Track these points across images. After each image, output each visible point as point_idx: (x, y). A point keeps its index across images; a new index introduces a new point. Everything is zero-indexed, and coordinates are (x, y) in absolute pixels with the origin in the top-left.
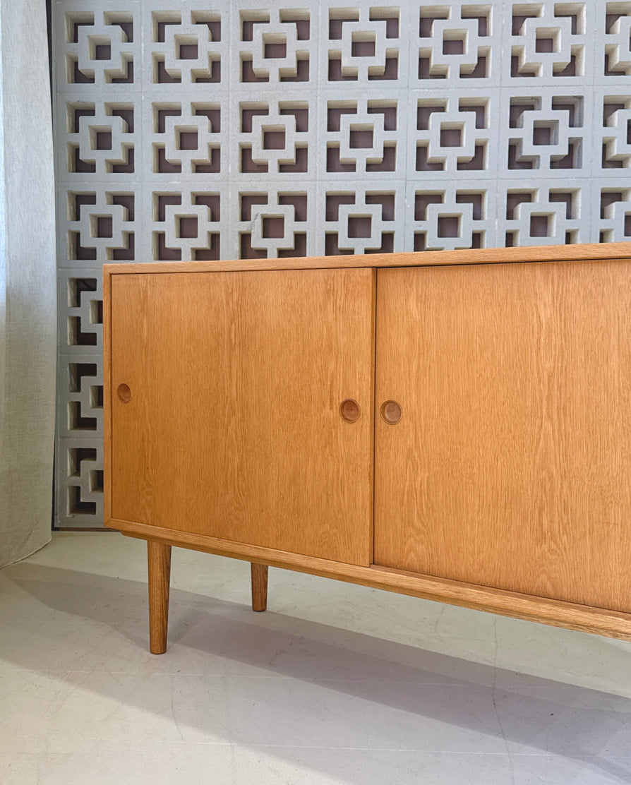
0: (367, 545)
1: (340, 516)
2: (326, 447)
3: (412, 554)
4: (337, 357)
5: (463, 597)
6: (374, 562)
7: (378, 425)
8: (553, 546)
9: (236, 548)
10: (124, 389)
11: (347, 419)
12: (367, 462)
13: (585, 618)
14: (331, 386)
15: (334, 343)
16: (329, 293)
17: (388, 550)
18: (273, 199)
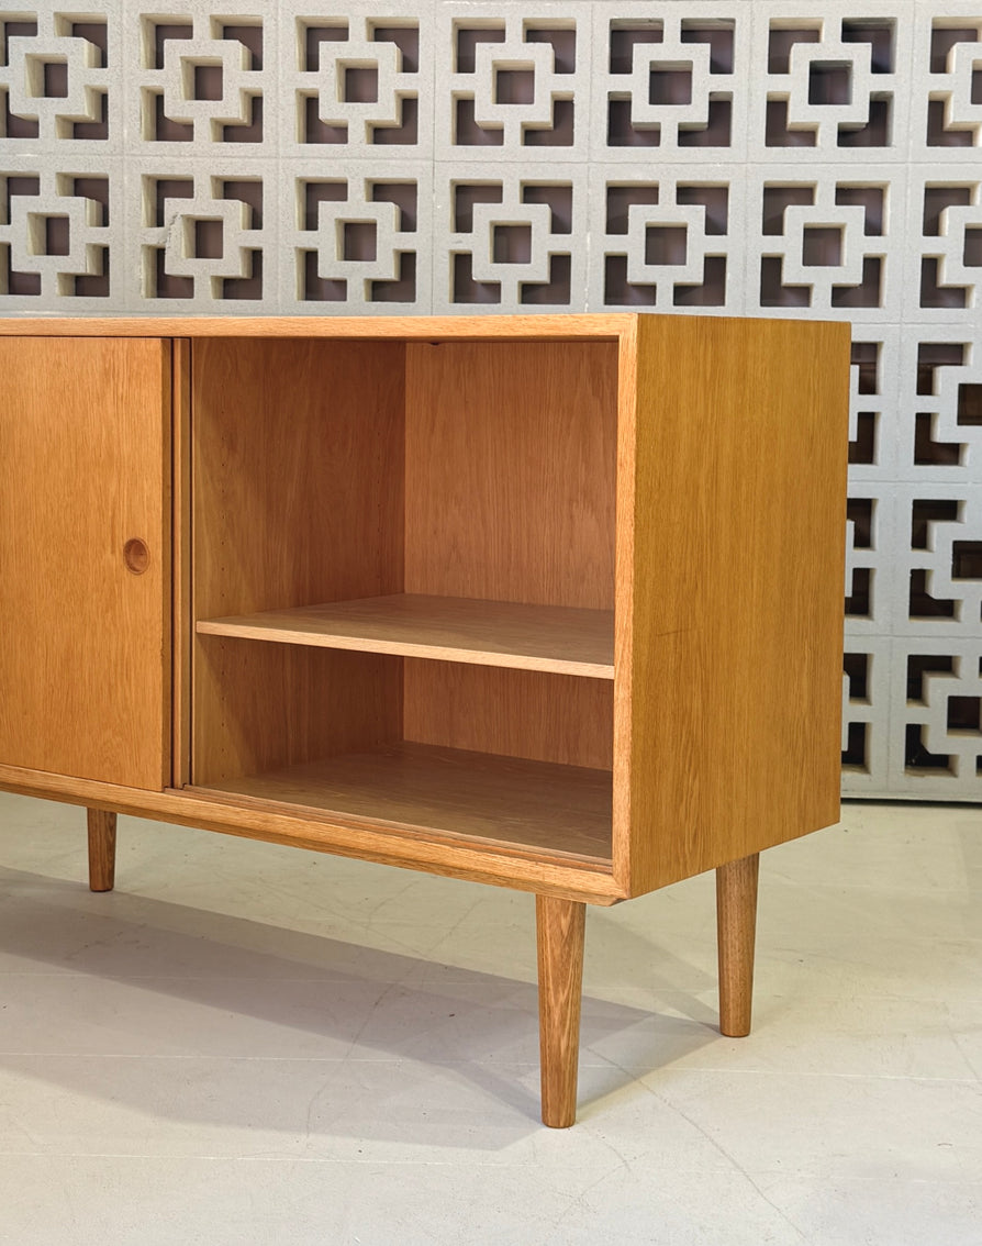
0: (159, 759)
1: (125, 716)
2: (107, 611)
4: (119, 473)
5: (271, 827)
6: (170, 784)
11: (134, 569)
12: (157, 633)
13: (409, 848)
14: (113, 516)
15: (116, 452)
16: (108, 374)
18: (203, 188)
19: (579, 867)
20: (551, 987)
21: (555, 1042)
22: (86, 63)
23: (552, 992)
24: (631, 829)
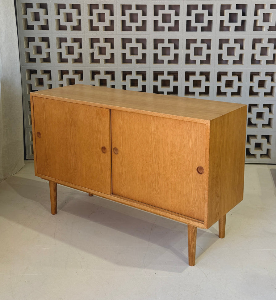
0: (110, 189)
1: (102, 180)
2: (98, 159)
3: (122, 192)
4: (100, 134)
5: (134, 205)
6: (112, 193)
7: (112, 154)
8: (156, 193)
9: (74, 186)
10: (39, 133)
11: (104, 152)
12: (109, 165)
14: (99, 142)
15: (99, 130)
16: (97, 114)
17: (116, 190)
18: (102, 40)
19: (197, 222)
20: (191, 241)
21: (191, 251)
22: (76, 15)
23: (191, 242)
24: (208, 217)
